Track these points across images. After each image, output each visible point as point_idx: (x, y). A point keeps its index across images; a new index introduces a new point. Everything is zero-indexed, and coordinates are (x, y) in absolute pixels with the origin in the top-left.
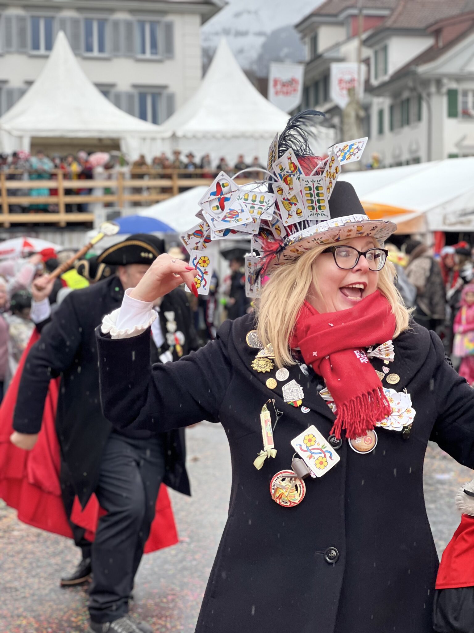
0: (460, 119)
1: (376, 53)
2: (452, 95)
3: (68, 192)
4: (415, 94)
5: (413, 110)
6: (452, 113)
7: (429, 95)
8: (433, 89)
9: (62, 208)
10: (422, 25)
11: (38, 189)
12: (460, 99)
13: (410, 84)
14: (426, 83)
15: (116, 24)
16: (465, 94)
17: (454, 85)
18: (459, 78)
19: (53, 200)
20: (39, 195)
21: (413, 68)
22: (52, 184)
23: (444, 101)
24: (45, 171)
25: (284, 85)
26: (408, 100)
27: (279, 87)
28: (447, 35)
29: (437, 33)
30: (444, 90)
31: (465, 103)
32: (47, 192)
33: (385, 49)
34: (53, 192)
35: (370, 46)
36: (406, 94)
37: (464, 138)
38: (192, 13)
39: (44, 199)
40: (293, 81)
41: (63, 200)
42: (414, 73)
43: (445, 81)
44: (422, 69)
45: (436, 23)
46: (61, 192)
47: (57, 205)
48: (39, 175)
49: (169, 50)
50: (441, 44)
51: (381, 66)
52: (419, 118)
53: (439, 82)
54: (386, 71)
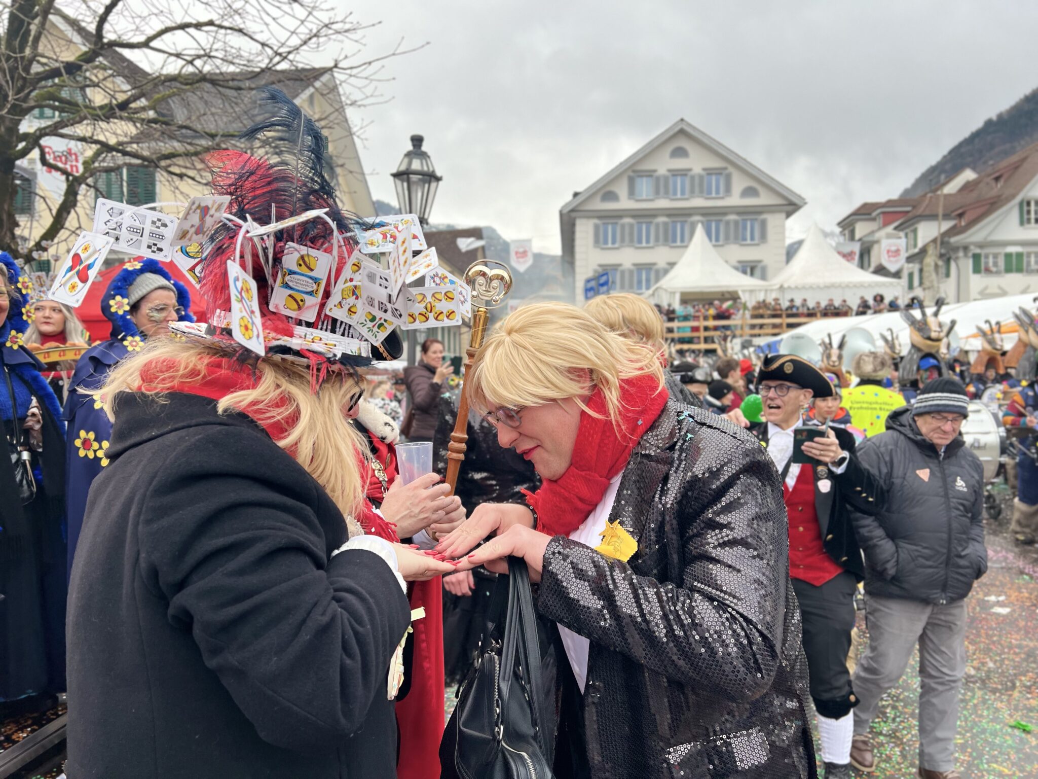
0: (983, 274)
1: (907, 234)
2: (976, 258)
3: (706, 329)
4: (945, 258)
5: (942, 270)
6: (977, 270)
7: (956, 259)
8: (961, 254)
9: (702, 340)
10: (947, 212)
11: (684, 328)
12: (983, 260)
14: (956, 249)
15: (728, 223)
16: (987, 257)
17: (978, 251)
18: (981, 246)
19: (695, 334)
20: (684, 332)
22: (695, 324)
23: (970, 262)
24: (690, 315)
25: (845, 254)
28: (971, 215)
29: (960, 216)
30: (970, 254)
31: (987, 263)
32: (689, 330)
33: (915, 231)
34: (695, 329)
35: (902, 230)
37: (986, 288)
38: (780, 211)
39: (688, 334)
40: (851, 252)
41: (702, 334)
42: (947, 242)
43: (972, 247)
44: (953, 240)
45: (961, 208)
46: (702, 329)
47: (699, 338)
48: (686, 318)
49: (763, 237)
50: (963, 223)
51: (912, 241)
52: (948, 275)
53: (966, 249)
54: (915, 246)
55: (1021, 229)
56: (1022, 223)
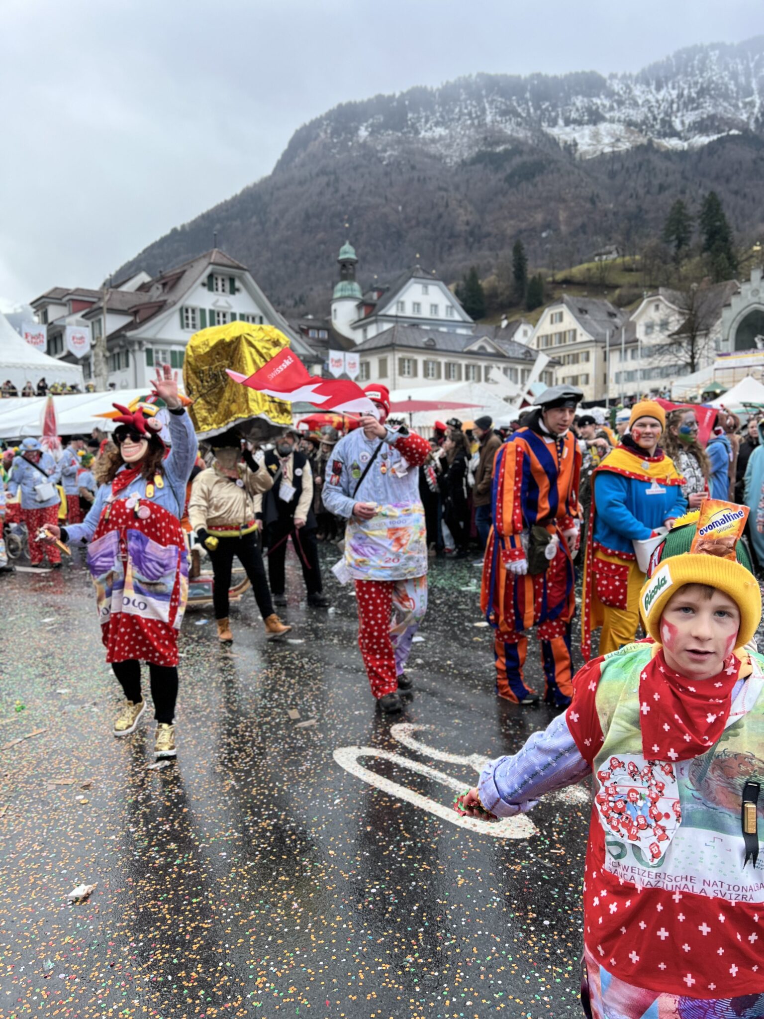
1: (93, 323)
2: (149, 352)
4: (124, 350)
5: (123, 360)
6: (150, 363)
7: (134, 351)
8: (137, 347)
10: (125, 308)
12: (154, 355)
13: (121, 343)
14: (131, 343)
16: (157, 352)
17: (150, 346)
18: (153, 342)
21: (123, 333)
23: (144, 355)
25: (33, 338)
26: (118, 354)
27: (29, 338)
28: (143, 314)
29: (135, 313)
30: (144, 348)
31: (157, 358)
33: (99, 321)
35: (88, 319)
36: (116, 350)
40: (39, 335)
42: (124, 336)
43: (145, 343)
44: (129, 334)
45: (135, 306)
50: (138, 321)
51: (97, 332)
52: (127, 365)
53: (140, 343)
55: (182, 332)
56: (182, 327)
